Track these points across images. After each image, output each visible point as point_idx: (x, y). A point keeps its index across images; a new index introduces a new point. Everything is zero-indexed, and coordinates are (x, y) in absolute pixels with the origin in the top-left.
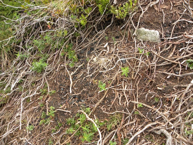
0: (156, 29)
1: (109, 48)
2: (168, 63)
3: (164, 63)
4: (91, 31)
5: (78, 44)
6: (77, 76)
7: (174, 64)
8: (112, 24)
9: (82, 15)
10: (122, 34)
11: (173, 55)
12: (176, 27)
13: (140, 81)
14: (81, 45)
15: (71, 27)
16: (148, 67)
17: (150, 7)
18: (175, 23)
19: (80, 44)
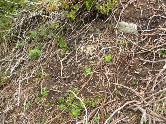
0: (134, 23)
1: (95, 38)
2: (144, 52)
3: (141, 51)
4: (79, 24)
5: (68, 35)
6: (67, 62)
7: (149, 52)
8: (97, 18)
9: (72, 11)
10: (105, 27)
11: (148, 45)
12: (151, 22)
13: (120, 66)
14: (70, 36)
15: (62, 20)
16: (128, 54)
17: (129, 4)
18: (151, 18)
19: (70, 35)
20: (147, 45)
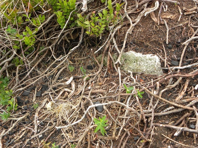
0: (154, 54)
1: (76, 85)
2: (175, 111)
4: (44, 56)
5: (20, 79)
7: (187, 110)
9: (27, 28)
10: (97, 62)
12: (188, 50)
14: (25, 80)
15: (7, 48)
16: (141, 117)
17: (144, 17)
18: (186, 43)
19: (23, 79)
20: (180, 96)
